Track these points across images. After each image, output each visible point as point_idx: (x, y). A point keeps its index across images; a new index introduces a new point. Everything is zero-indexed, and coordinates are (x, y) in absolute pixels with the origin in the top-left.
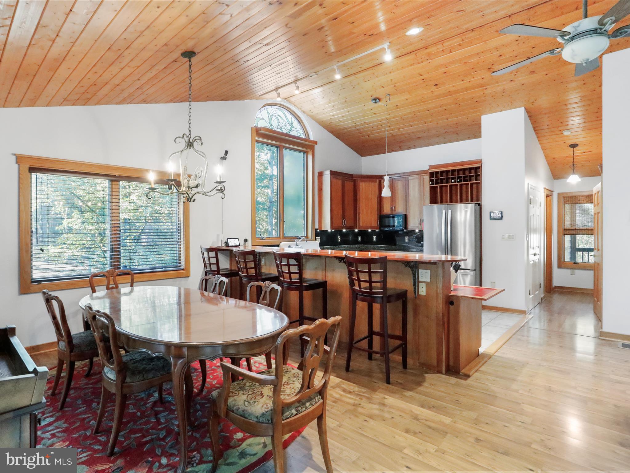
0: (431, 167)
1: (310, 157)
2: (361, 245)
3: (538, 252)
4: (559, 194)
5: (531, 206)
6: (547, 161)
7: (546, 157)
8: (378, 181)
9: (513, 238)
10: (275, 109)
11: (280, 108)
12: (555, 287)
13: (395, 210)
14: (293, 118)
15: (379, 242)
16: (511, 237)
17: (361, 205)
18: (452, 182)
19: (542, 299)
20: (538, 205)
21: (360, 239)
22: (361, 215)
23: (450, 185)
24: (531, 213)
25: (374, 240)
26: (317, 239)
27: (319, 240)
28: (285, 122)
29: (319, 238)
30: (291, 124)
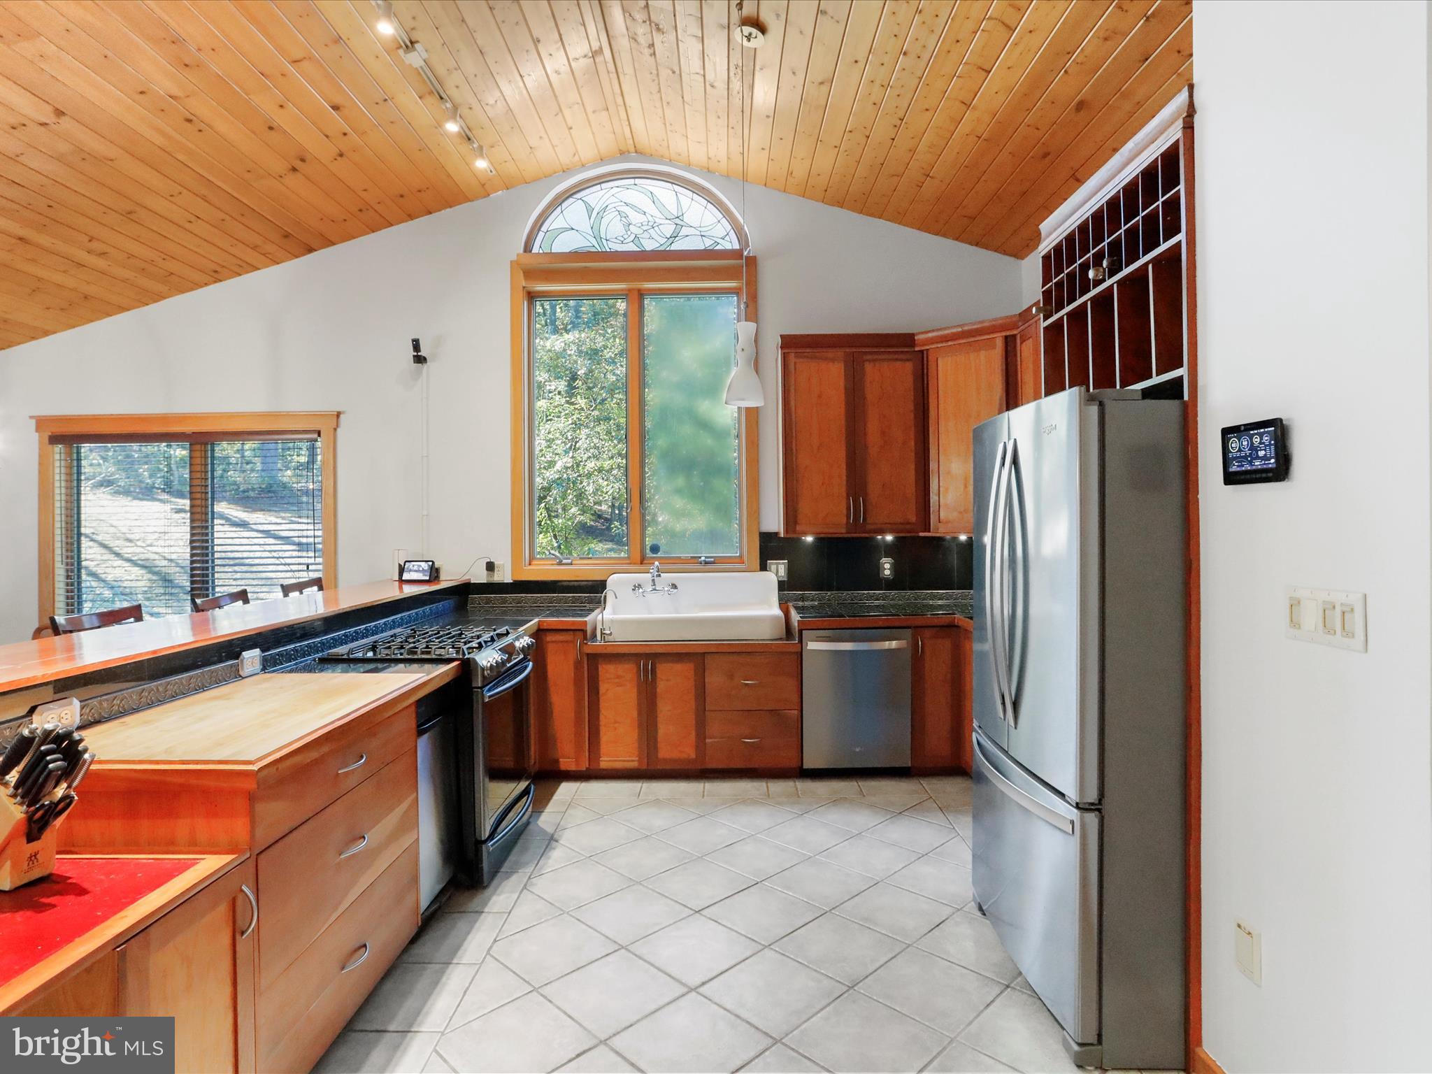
10: (615, 190)
11: (632, 181)
16: (1341, 623)
18: (1097, 283)
22: (941, 482)
23: (1091, 303)
26: (773, 567)
27: (780, 570)
28: (650, 219)
29: (783, 563)
30: (678, 217)
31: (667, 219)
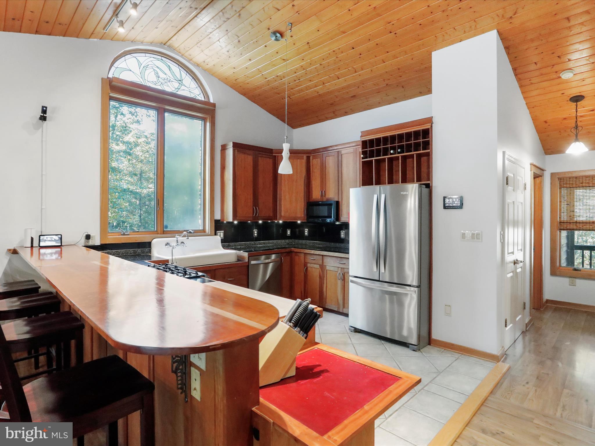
0: (364, 133)
1: (208, 125)
2: (291, 241)
3: (520, 258)
4: (552, 175)
5: (510, 188)
6: (536, 127)
7: (535, 119)
8: (305, 157)
9: (478, 239)
10: (152, 59)
11: (160, 57)
12: (547, 301)
13: (325, 195)
14: (184, 73)
15: (311, 237)
16: (476, 237)
17: (283, 188)
18: (391, 154)
19: (527, 325)
20: (522, 187)
21: (289, 232)
22: (282, 203)
23: (388, 158)
24: (509, 200)
25: (306, 234)
26: (219, 234)
27: (221, 235)
28: (168, 78)
29: (222, 232)
30: (180, 80)
31: (175, 80)
